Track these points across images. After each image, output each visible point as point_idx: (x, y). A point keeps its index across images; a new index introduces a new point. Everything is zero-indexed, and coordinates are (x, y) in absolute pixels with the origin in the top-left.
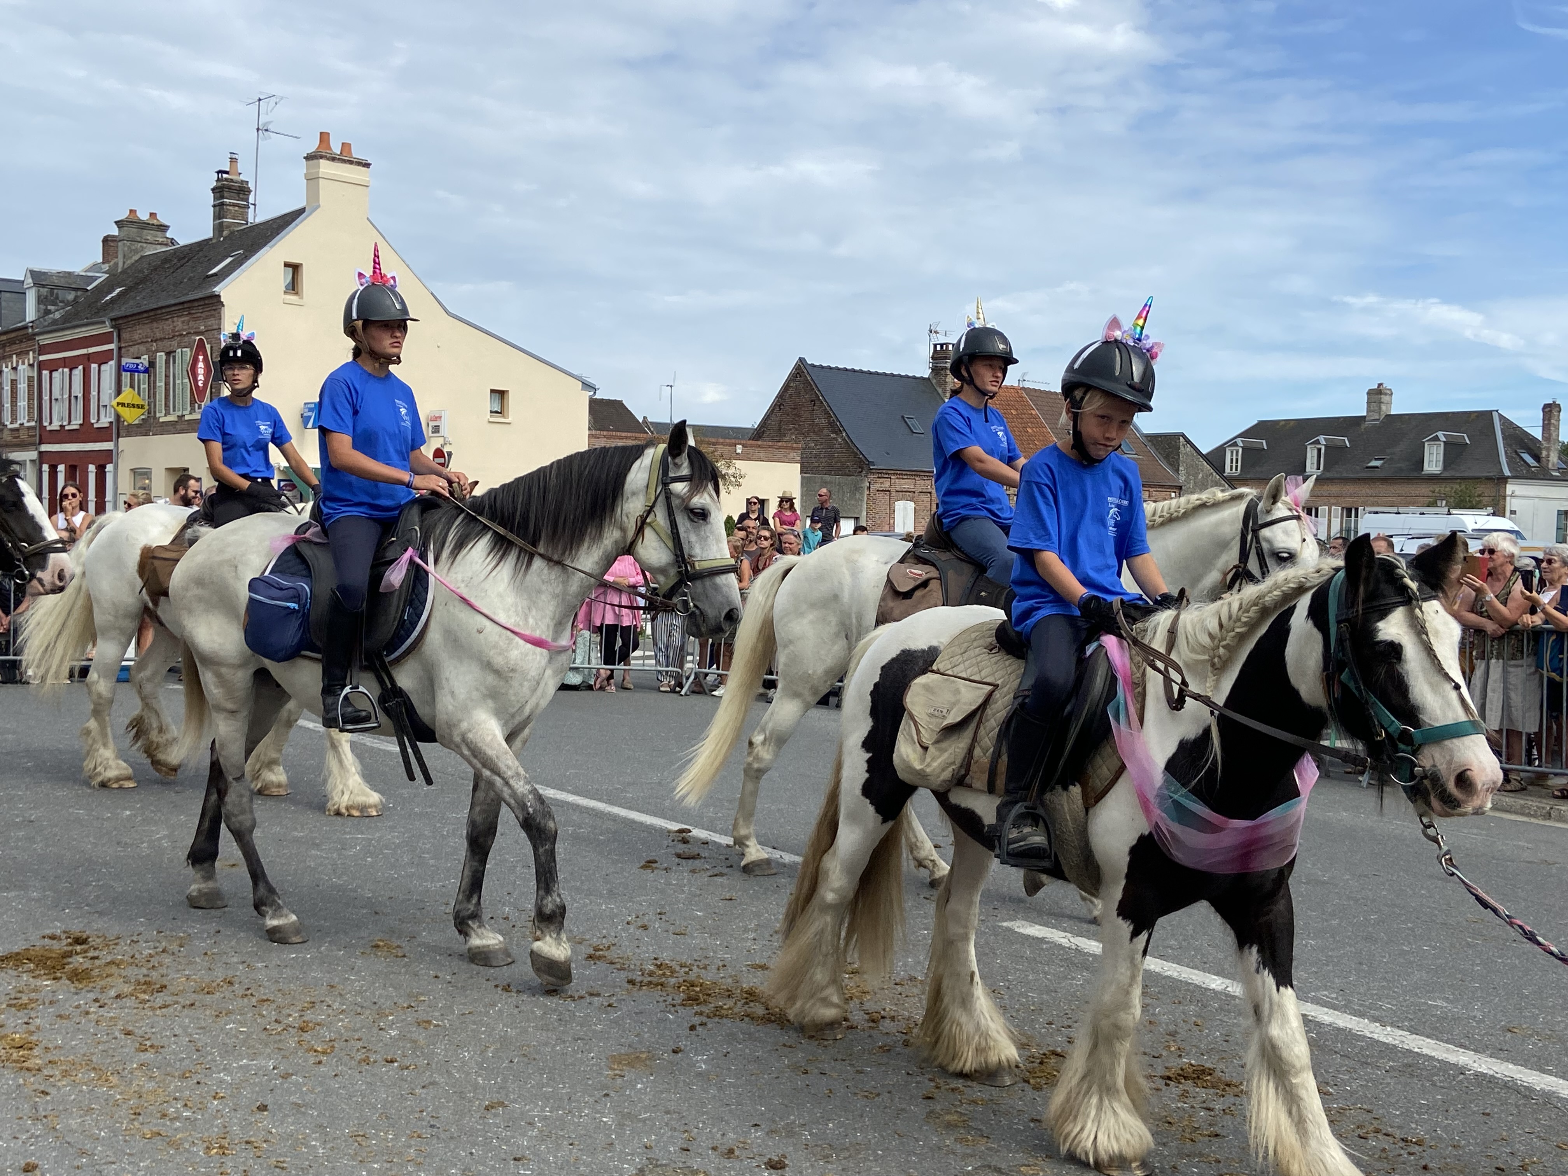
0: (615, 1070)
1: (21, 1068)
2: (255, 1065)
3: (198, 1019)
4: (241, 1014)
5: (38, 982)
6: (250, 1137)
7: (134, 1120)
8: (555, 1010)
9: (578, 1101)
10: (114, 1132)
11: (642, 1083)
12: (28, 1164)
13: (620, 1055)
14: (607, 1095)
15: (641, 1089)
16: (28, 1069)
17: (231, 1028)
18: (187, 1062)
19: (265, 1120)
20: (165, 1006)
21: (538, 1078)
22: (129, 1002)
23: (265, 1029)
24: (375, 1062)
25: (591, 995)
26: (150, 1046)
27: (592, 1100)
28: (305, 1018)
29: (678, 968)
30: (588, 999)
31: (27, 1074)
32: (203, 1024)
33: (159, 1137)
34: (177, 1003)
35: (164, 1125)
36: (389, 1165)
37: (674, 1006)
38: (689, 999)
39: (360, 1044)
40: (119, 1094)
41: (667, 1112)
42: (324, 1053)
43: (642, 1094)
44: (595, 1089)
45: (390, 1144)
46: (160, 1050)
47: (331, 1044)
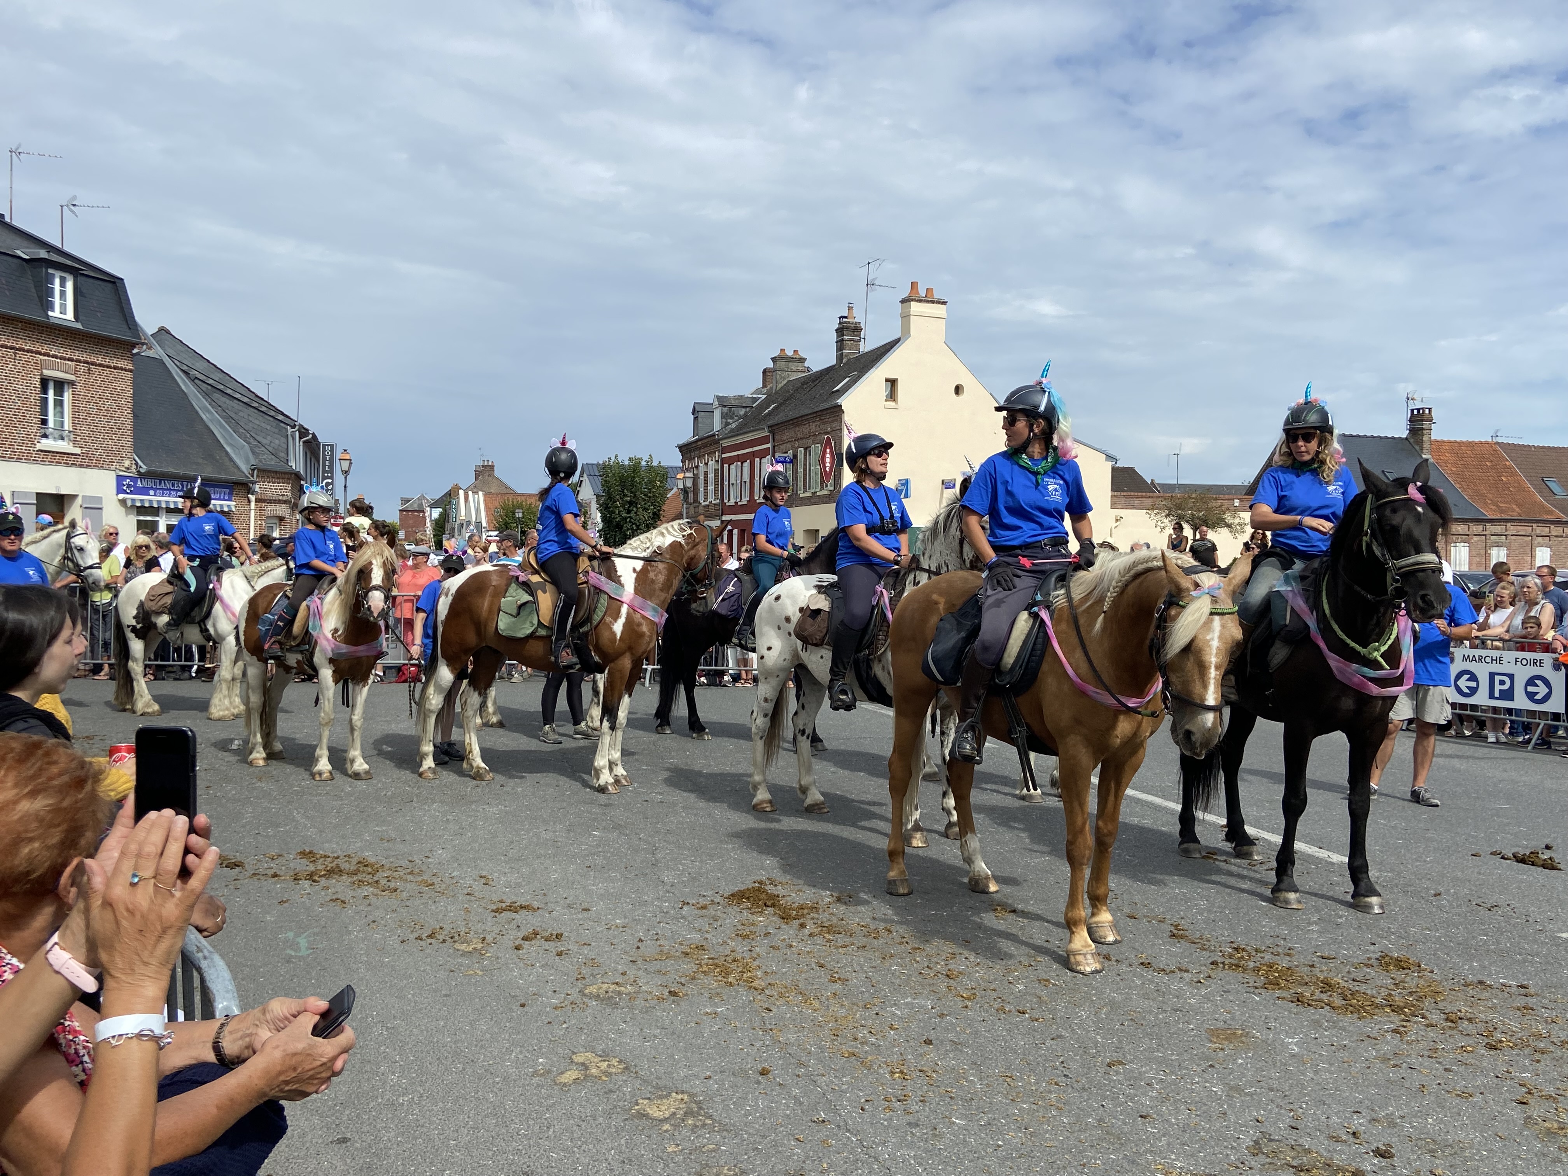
0: (1215, 1043)
1: (750, 987)
2: (917, 1003)
3: (870, 959)
4: (901, 958)
5: (754, 918)
6: (922, 1066)
7: (835, 1040)
8: (1153, 982)
9: (1187, 1069)
10: (822, 1049)
11: (1242, 1058)
12: (763, 1069)
13: (1217, 1029)
14: (1211, 1066)
15: (1241, 1064)
16: (755, 989)
17: (895, 970)
18: (867, 995)
19: (931, 1054)
20: (846, 946)
21: (1148, 1042)
22: (819, 940)
23: (921, 973)
24: (1010, 1011)
25: (1180, 970)
26: (839, 979)
27: (1199, 1069)
28: (950, 967)
29: (1254, 953)
30: (1179, 974)
31: (755, 993)
32: (874, 964)
33: (854, 1058)
34: (853, 944)
35: (856, 1048)
36: (1034, 1107)
37: (1256, 988)
38: (1271, 983)
39: (994, 994)
40: (822, 1016)
41: (1271, 1090)
42: (969, 999)
43: (1245, 1069)
44: (1200, 1059)
45: (1033, 1088)
46: (847, 983)
47: (973, 991)
